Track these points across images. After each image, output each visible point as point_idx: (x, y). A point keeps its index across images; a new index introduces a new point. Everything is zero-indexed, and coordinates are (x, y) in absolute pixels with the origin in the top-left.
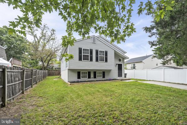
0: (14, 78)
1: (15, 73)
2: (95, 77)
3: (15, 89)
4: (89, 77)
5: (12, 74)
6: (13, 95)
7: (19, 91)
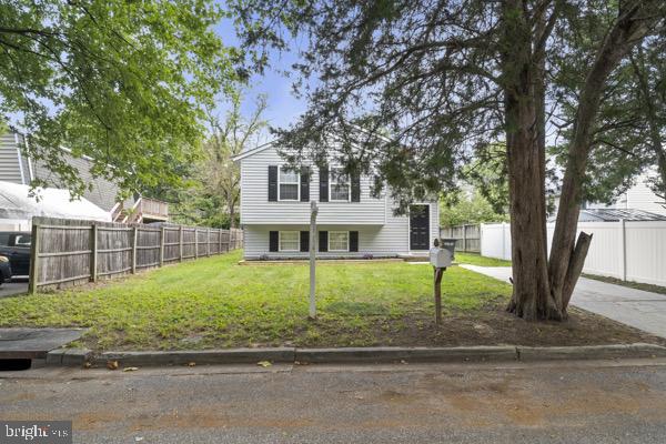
0: (114, 242)
1: (115, 233)
2: (323, 248)
3: (114, 261)
4: (305, 247)
5: (110, 234)
6: (109, 269)
7: (124, 266)
